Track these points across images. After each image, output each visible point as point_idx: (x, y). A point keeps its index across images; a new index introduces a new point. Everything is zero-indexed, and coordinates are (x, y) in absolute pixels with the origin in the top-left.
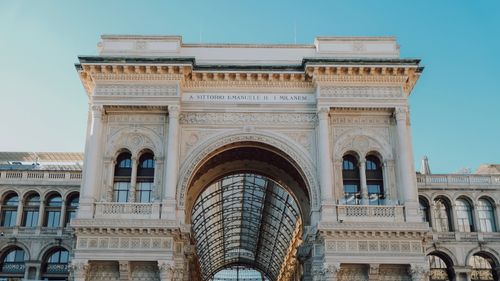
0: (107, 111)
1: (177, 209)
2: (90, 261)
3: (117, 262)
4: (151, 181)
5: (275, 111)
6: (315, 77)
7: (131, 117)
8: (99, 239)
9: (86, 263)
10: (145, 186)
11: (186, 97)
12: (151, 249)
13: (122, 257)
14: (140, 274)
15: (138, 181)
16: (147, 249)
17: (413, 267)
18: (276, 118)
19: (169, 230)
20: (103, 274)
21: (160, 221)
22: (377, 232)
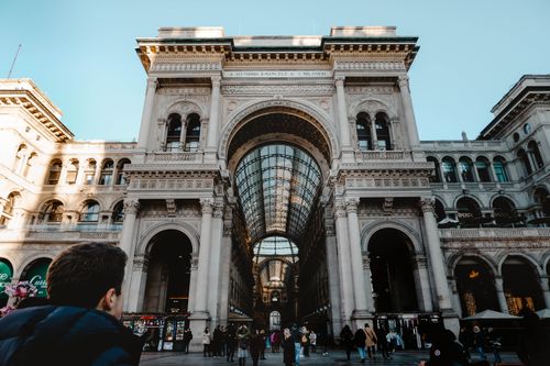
0: (162, 84)
1: (218, 158)
2: (140, 200)
3: (164, 200)
4: (198, 140)
5: (300, 82)
6: (331, 54)
7: (181, 90)
8: (149, 181)
9: (136, 201)
10: (193, 145)
11: (227, 74)
12: (194, 189)
13: (169, 196)
14: (186, 212)
15: (186, 141)
16: (191, 189)
17: (422, 199)
18: (301, 88)
19: (210, 172)
20: (154, 212)
21: (203, 164)
22: (391, 171)
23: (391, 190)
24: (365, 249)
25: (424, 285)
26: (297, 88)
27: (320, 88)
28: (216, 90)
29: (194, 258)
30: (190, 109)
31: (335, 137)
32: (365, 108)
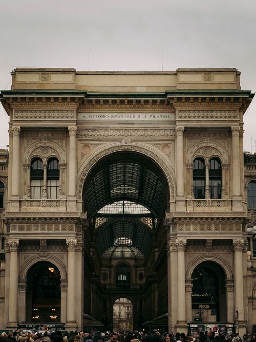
1: (77, 202)
2: (20, 241)
3: (38, 241)
4: (58, 179)
5: (146, 126)
6: (174, 104)
7: (40, 134)
8: (25, 225)
9: (18, 242)
10: (53, 183)
11: (80, 118)
12: (61, 232)
13: (42, 237)
14: (54, 247)
15: (48, 179)
16: (58, 232)
17: (234, 242)
18: (146, 133)
19: (73, 219)
20: (29, 248)
21: (66, 213)
22: (212, 219)
23: (212, 233)
24: (190, 276)
25: (230, 304)
26: (142, 133)
27: (162, 133)
28: (72, 139)
29: (63, 283)
30: (50, 154)
31: (173, 183)
32: (201, 154)
